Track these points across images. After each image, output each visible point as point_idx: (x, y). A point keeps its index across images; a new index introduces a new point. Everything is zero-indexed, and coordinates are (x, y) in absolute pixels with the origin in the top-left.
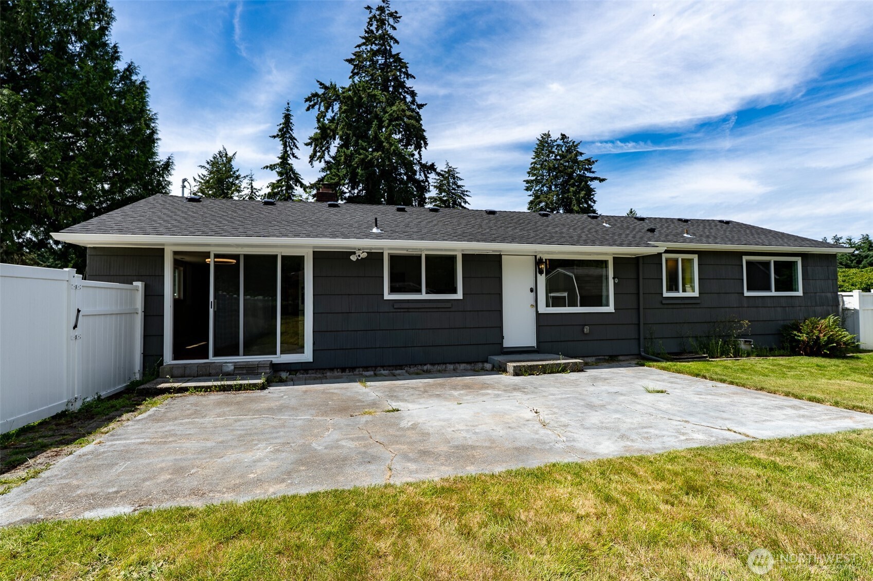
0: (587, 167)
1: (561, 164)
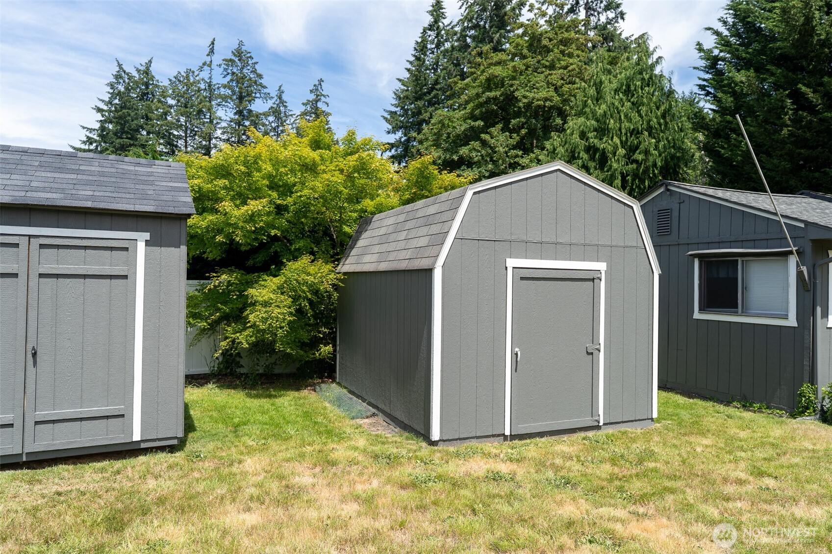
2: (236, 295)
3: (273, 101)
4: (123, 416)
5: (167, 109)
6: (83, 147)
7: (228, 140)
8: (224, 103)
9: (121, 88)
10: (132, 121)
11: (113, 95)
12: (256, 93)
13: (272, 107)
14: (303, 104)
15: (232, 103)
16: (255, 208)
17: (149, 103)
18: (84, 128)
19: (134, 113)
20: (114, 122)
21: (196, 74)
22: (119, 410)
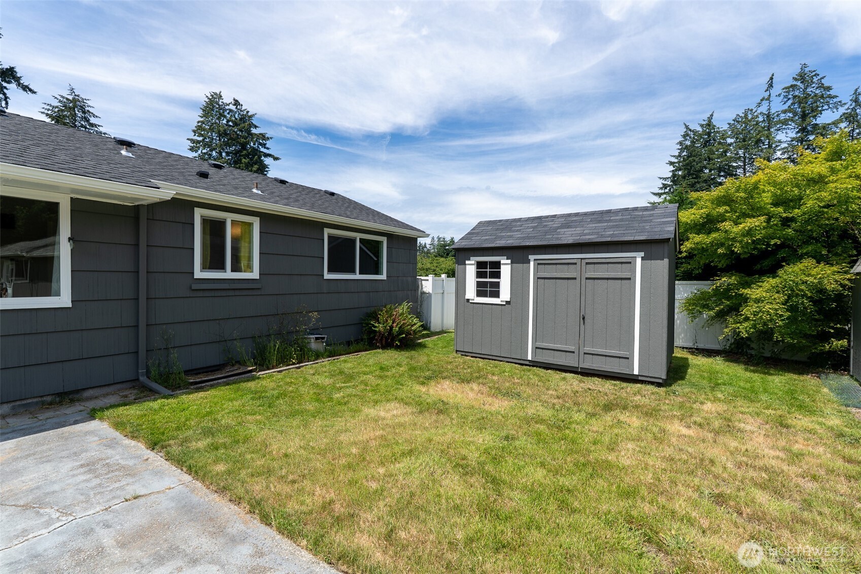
0: (261, 141)
1: (234, 131)
2: (735, 292)
3: (846, 107)
4: (628, 358)
5: (727, 148)
6: (660, 191)
8: (784, 127)
9: (688, 143)
10: (697, 164)
11: (682, 150)
15: (793, 124)
16: (751, 225)
17: (711, 147)
18: (661, 178)
19: (698, 159)
20: (682, 169)
21: (754, 110)
22: (626, 354)
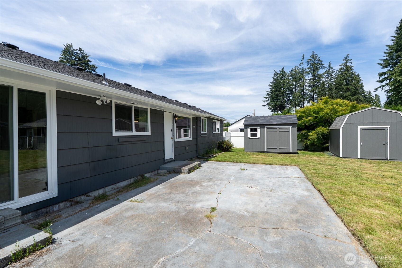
2: (306, 134)
3: (327, 68)
4: (289, 149)
5: (289, 80)
6: (266, 96)
7: (310, 85)
9: (276, 78)
10: (279, 86)
11: (274, 80)
12: (320, 67)
13: (326, 71)
14: (340, 66)
15: (311, 73)
16: (310, 119)
17: (284, 80)
19: (279, 84)
20: (274, 88)
21: (298, 67)
